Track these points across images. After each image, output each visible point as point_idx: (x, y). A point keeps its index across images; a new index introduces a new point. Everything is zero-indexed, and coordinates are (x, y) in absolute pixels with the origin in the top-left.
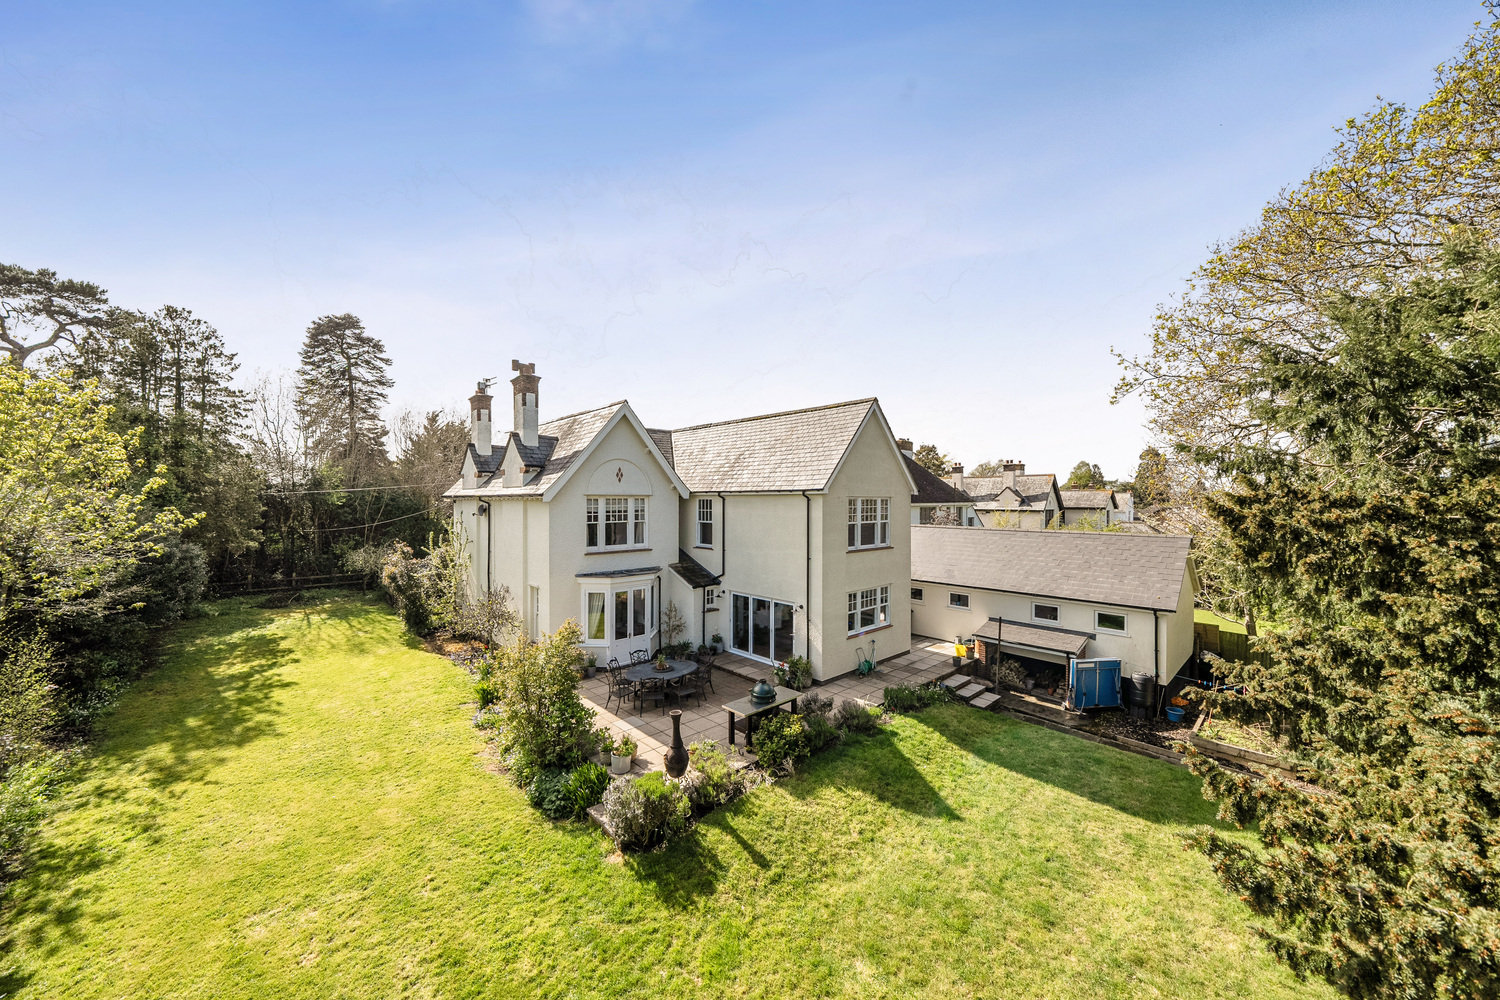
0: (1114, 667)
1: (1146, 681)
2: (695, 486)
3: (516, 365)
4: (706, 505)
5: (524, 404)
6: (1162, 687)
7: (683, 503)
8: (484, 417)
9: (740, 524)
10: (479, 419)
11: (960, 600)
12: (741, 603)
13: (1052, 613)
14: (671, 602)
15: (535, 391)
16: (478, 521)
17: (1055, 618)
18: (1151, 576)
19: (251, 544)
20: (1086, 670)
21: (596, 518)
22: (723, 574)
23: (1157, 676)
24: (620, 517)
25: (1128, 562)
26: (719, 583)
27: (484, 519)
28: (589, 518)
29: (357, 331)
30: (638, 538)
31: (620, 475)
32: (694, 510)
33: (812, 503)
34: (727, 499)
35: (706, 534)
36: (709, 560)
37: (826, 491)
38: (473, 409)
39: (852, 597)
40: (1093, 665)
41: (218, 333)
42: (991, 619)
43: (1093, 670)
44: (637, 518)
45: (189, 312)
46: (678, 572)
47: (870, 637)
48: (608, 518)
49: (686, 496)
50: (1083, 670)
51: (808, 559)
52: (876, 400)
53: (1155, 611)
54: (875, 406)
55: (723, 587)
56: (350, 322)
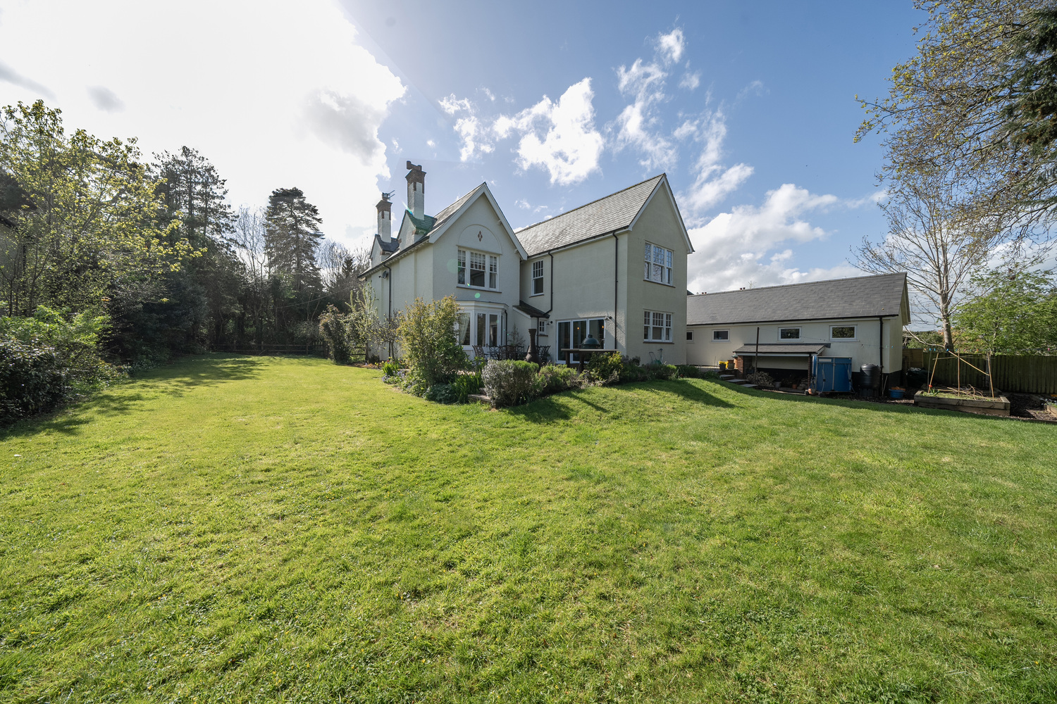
0: (847, 362)
1: (874, 369)
2: (530, 250)
3: (409, 165)
4: (539, 265)
5: (415, 189)
6: (885, 375)
7: (523, 264)
8: (386, 216)
9: (562, 273)
10: (383, 218)
11: (721, 335)
12: (563, 326)
13: (795, 334)
14: (515, 328)
15: (422, 182)
16: (382, 282)
17: (798, 337)
18: (875, 298)
19: (236, 311)
20: (826, 363)
21: (464, 264)
22: (551, 310)
23: (882, 367)
24: (480, 266)
25: (855, 294)
26: (548, 317)
27: (386, 282)
28: (459, 263)
29: (301, 200)
30: (492, 284)
31: (480, 236)
32: (531, 269)
33: (619, 241)
34: (555, 256)
35: (539, 287)
36: (541, 303)
37: (630, 229)
38: (379, 212)
39: (647, 314)
40: (830, 360)
41: (215, 168)
42: (745, 345)
43: (831, 364)
44: (491, 270)
45: (197, 152)
46: (520, 309)
47: (659, 346)
48: (472, 266)
49: (525, 258)
50: (822, 363)
51: (616, 282)
52: (664, 174)
53: (881, 317)
54: (664, 179)
55: (551, 319)
56: (296, 193)
